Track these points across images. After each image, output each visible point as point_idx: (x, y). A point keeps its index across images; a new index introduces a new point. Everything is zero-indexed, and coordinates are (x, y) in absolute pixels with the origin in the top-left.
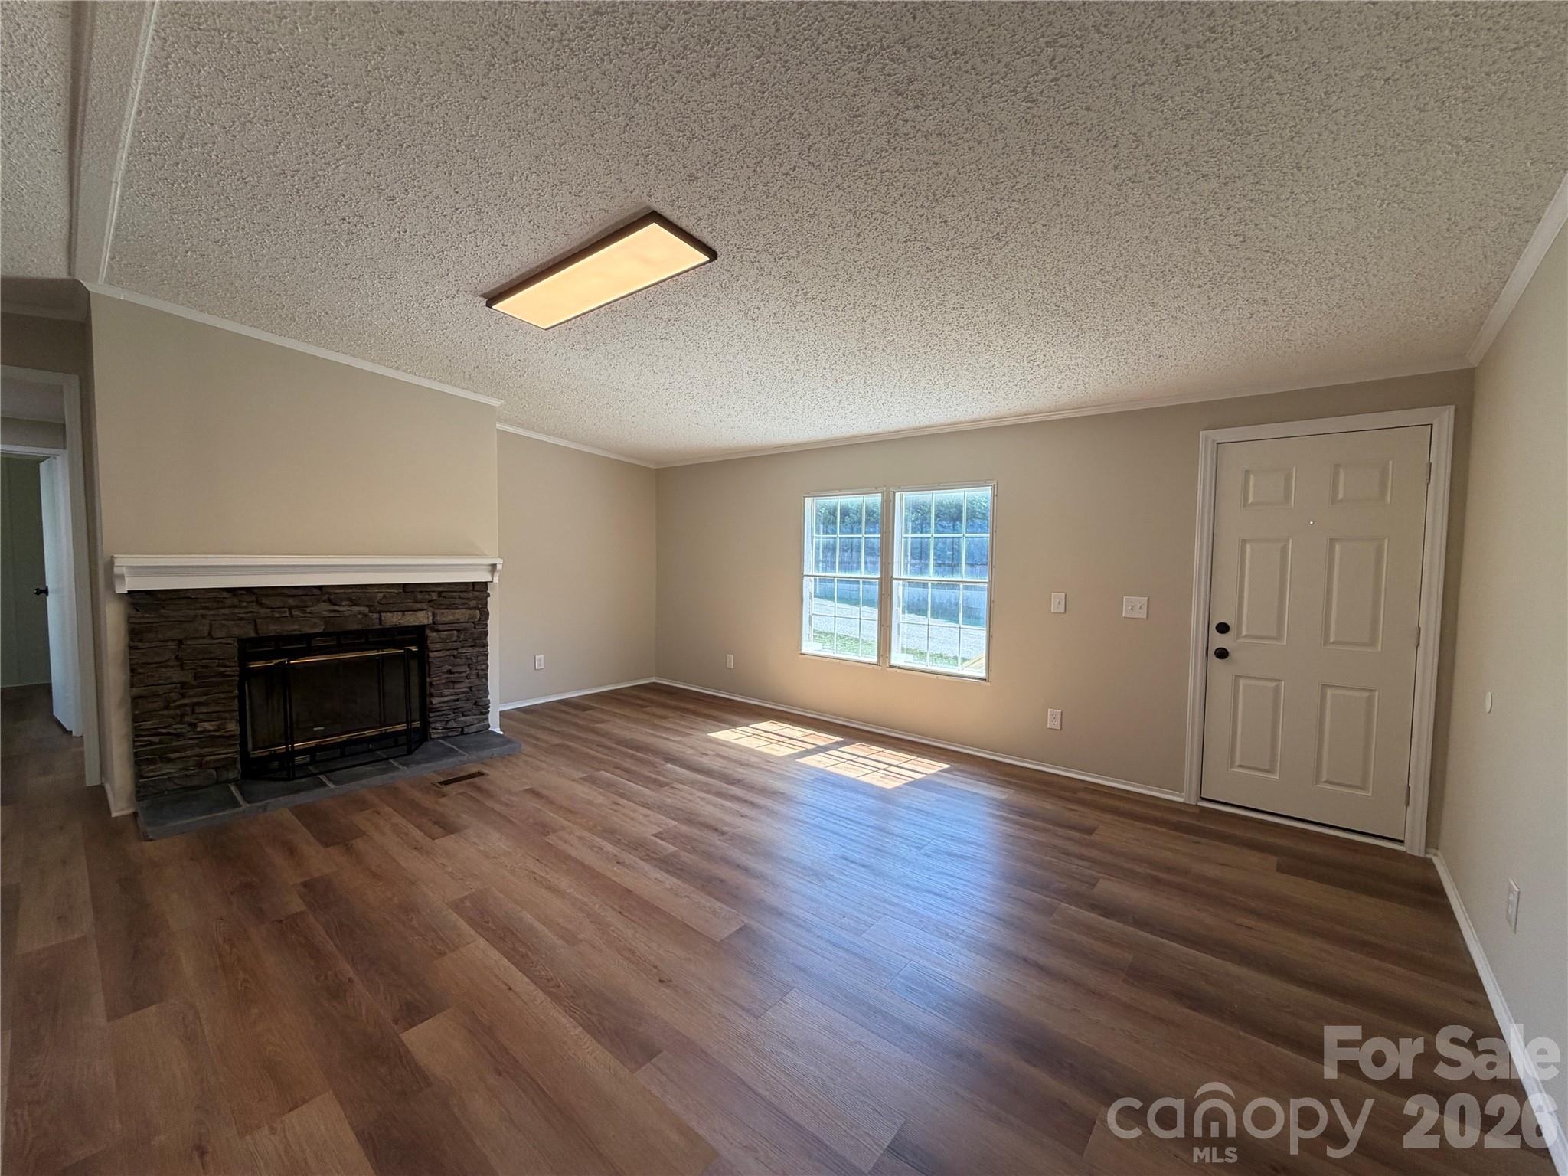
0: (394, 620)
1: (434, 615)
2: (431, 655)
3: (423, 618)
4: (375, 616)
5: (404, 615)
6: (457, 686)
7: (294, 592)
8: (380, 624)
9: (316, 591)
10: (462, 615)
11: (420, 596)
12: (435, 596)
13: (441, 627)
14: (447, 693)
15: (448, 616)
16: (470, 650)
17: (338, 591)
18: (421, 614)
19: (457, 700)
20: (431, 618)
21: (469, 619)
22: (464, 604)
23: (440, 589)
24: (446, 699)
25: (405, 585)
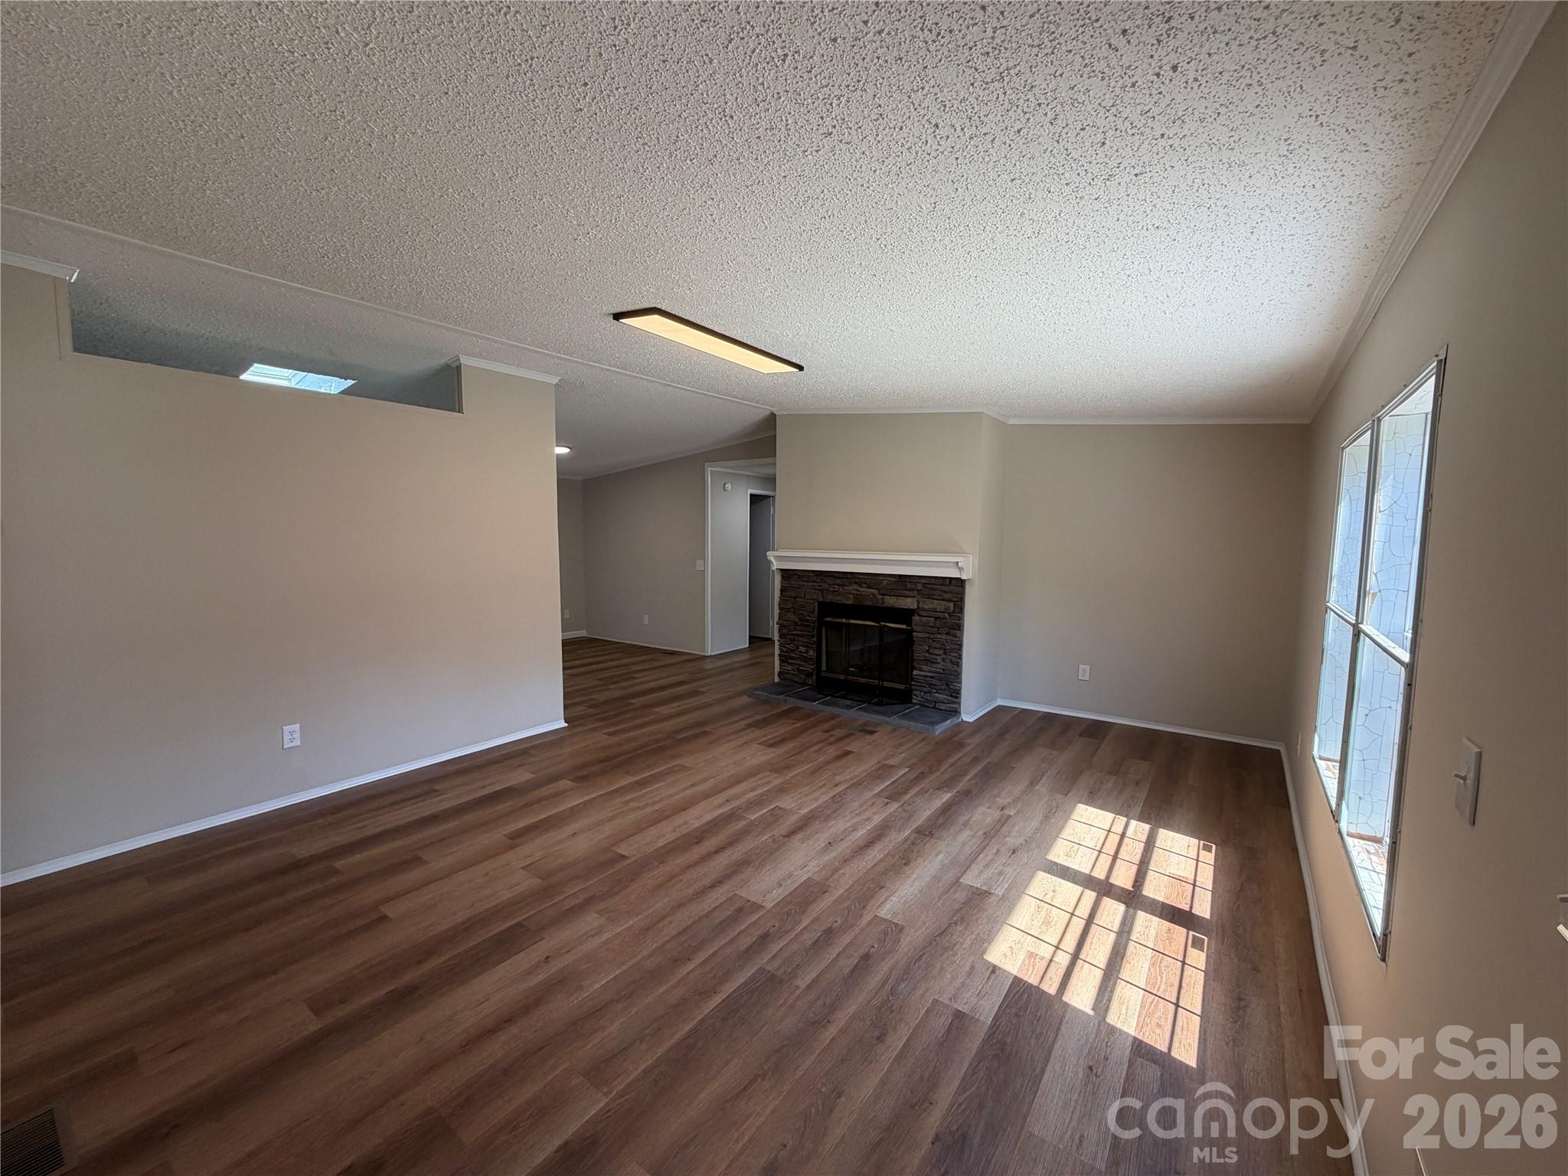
0: (891, 602)
1: (918, 602)
2: (914, 634)
3: (909, 603)
4: (880, 597)
5: (897, 599)
6: (934, 665)
7: (841, 576)
8: (883, 603)
9: (849, 576)
10: (939, 605)
11: (909, 586)
12: (920, 587)
13: (922, 613)
14: (924, 669)
15: (929, 605)
16: (944, 636)
17: (861, 577)
18: (909, 600)
19: (932, 677)
20: (916, 604)
21: (945, 609)
22: (940, 596)
23: (924, 581)
24: (924, 674)
25: (900, 576)
